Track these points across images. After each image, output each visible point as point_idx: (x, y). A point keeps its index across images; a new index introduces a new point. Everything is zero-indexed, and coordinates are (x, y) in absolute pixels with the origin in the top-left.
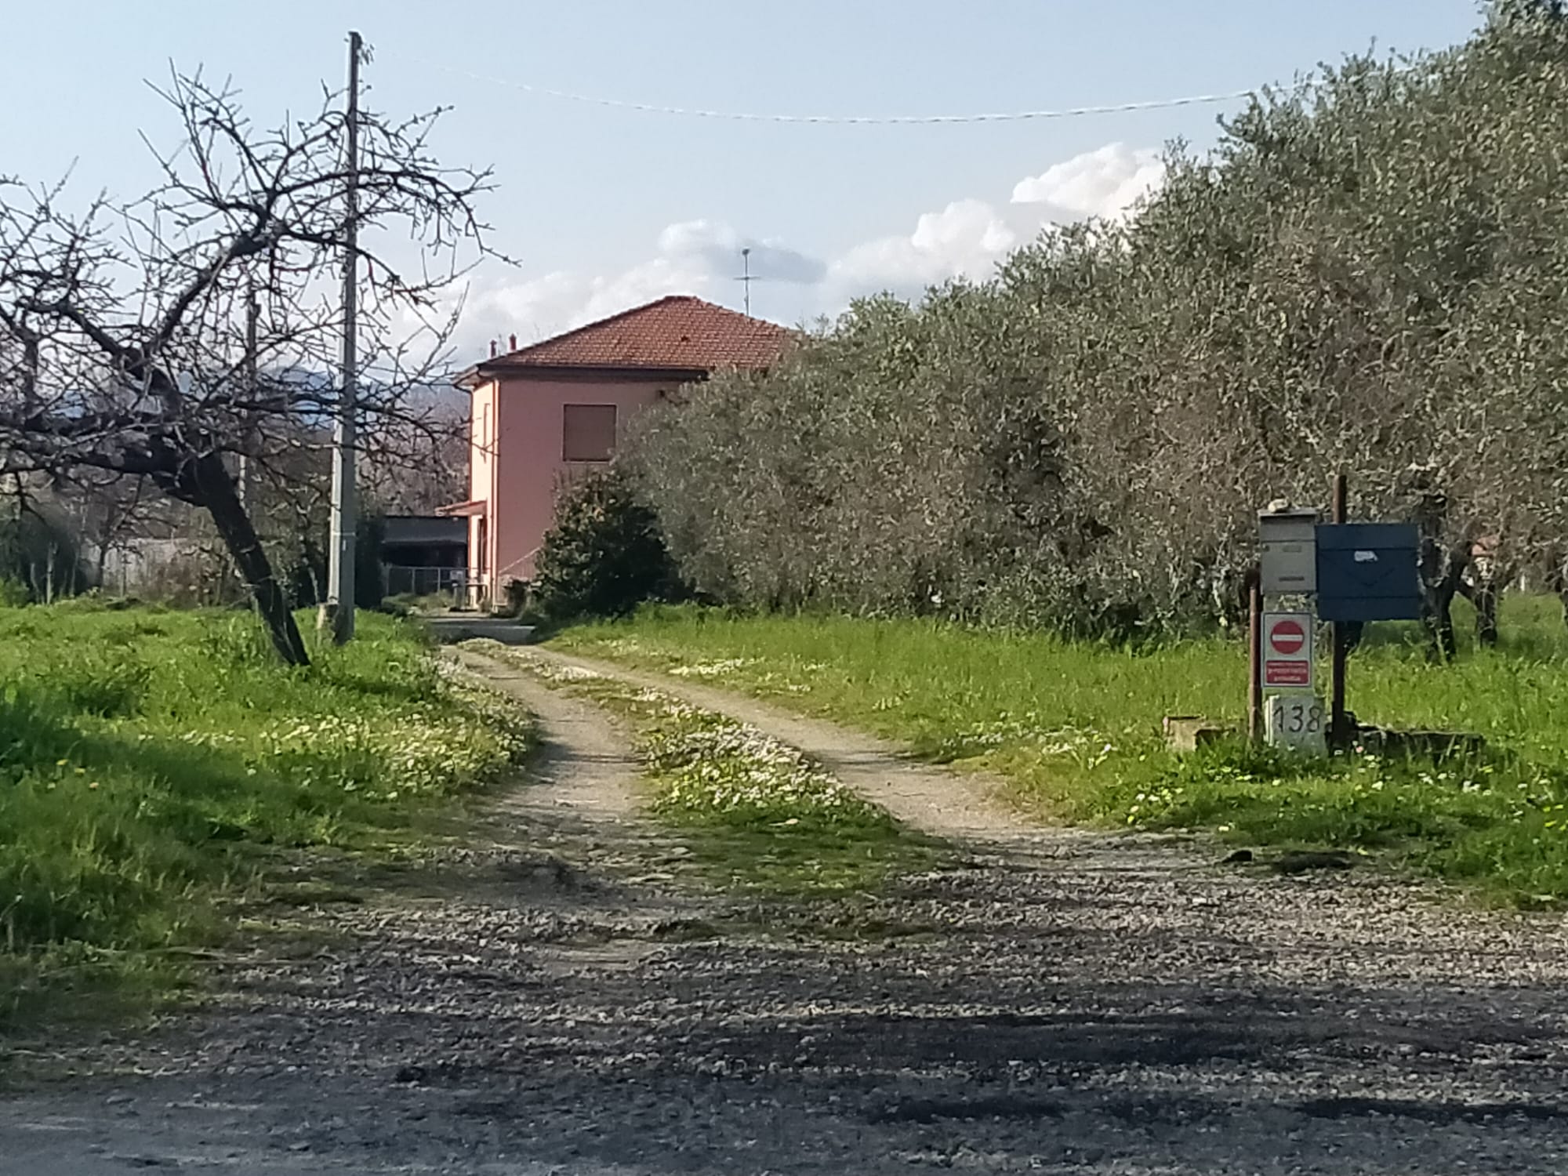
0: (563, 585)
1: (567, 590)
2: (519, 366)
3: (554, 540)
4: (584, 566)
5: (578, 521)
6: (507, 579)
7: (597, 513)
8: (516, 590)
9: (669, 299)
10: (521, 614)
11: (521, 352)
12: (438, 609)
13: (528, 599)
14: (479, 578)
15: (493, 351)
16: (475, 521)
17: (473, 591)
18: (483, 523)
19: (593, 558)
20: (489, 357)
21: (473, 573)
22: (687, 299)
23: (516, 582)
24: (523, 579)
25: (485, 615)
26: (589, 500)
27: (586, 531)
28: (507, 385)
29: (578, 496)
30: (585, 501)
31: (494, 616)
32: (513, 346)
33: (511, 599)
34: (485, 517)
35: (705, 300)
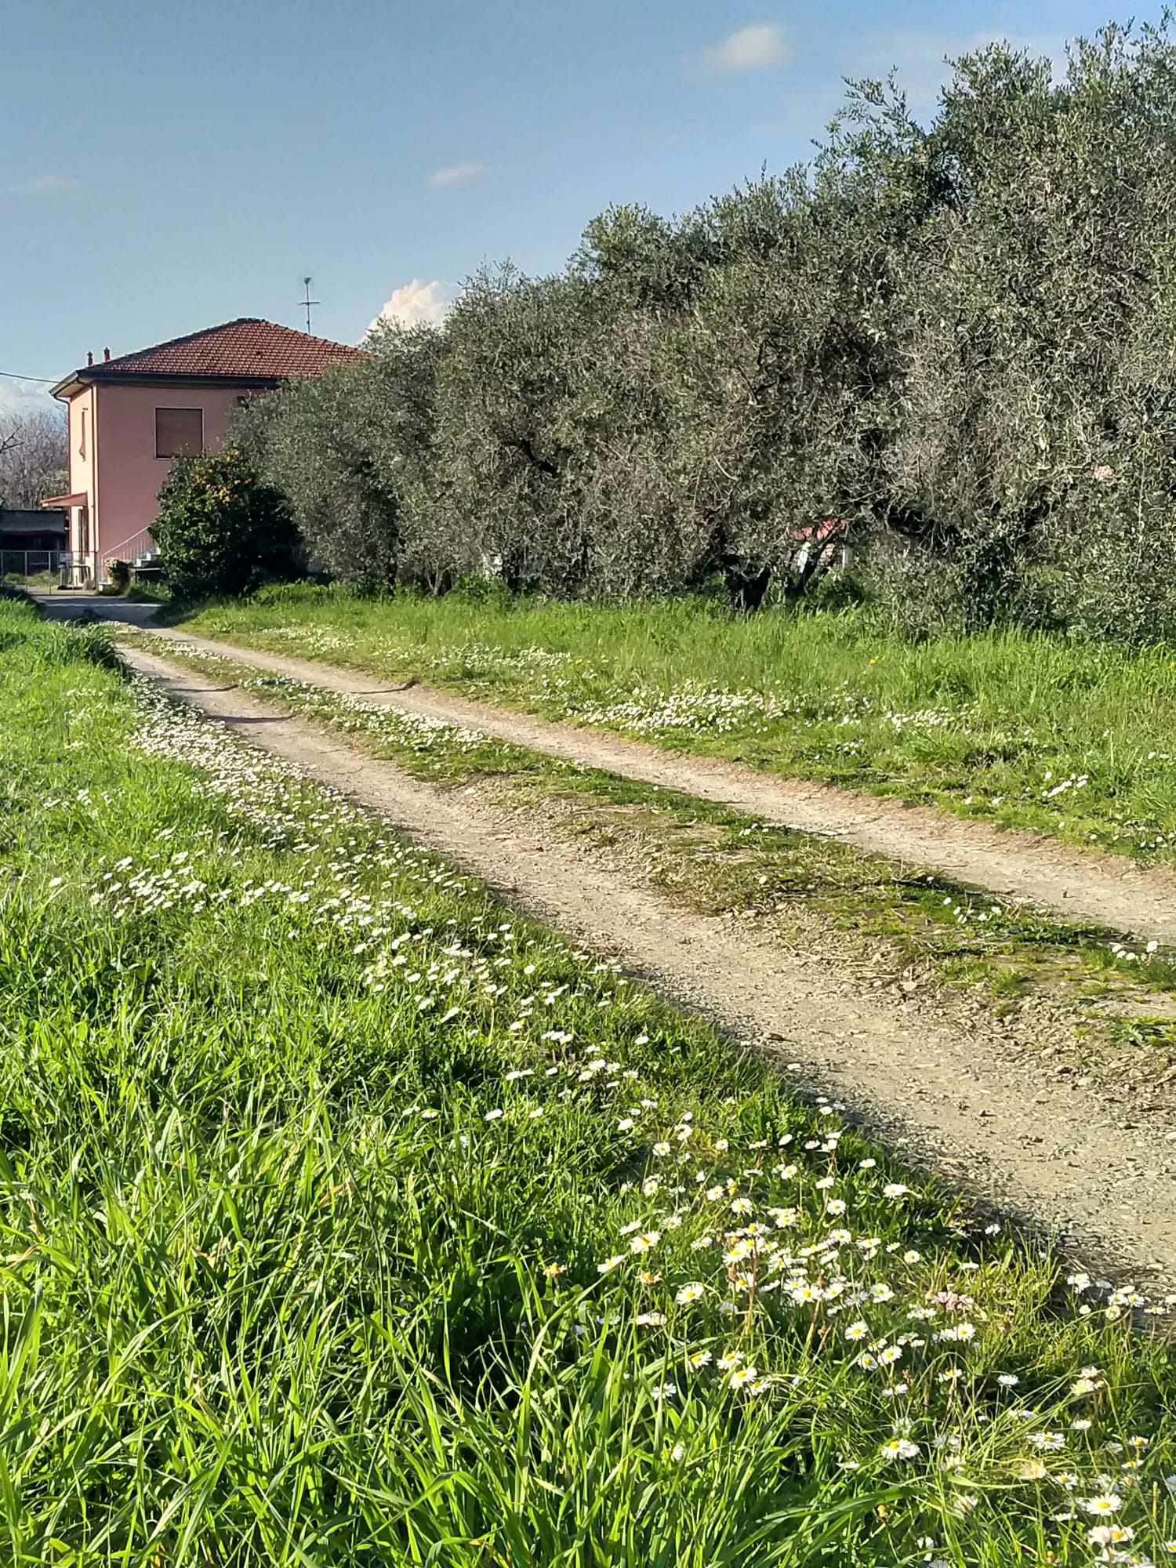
0: (189, 566)
1: (194, 572)
2: (115, 373)
3: (179, 520)
4: (210, 547)
5: (203, 502)
6: (112, 561)
7: (223, 493)
8: (121, 571)
9: (241, 321)
10: (127, 592)
11: (117, 362)
12: (43, 587)
13: (132, 579)
14: (81, 561)
15: (90, 361)
16: (75, 512)
17: (76, 572)
18: (84, 514)
19: (221, 540)
20: (87, 365)
21: (76, 556)
22: (257, 321)
23: (120, 564)
24: (127, 561)
25: (93, 593)
26: (212, 481)
27: (212, 512)
28: (104, 391)
29: (201, 476)
30: (208, 481)
31: (101, 593)
32: (107, 357)
33: (116, 578)
34: (86, 508)
35: (273, 322)
